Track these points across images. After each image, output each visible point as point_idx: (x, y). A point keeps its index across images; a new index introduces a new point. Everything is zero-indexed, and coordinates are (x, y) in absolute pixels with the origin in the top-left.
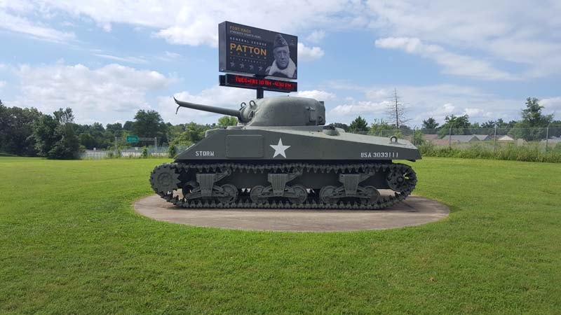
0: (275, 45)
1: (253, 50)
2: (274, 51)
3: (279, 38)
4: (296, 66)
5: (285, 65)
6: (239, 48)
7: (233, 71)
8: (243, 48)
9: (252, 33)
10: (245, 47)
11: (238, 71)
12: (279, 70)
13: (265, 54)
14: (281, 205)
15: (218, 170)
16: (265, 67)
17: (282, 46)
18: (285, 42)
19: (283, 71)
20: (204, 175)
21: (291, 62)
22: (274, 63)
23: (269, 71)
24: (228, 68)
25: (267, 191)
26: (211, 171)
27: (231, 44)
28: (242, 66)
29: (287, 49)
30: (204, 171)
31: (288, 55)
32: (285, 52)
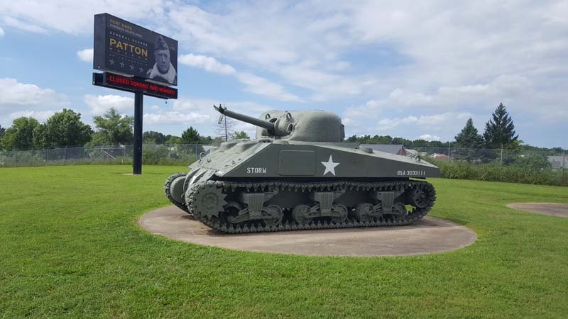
0: (156, 47)
1: (134, 49)
2: (155, 53)
3: (160, 40)
4: (177, 72)
5: (166, 70)
6: (119, 45)
7: (112, 69)
8: (123, 46)
9: (133, 30)
10: (126, 44)
11: (119, 71)
12: (160, 74)
13: (146, 55)
14: (326, 225)
15: (266, 189)
16: (146, 69)
17: (163, 49)
18: (165, 45)
19: (164, 76)
20: (252, 194)
21: (172, 67)
22: (155, 66)
23: (150, 74)
24: (106, 66)
25: (315, 211)
26: (259, 191)
27: (111, 40)
28: (122, 65)
29: (167, 52)
30: (252, 190)
31: (169, 59)
32: (166, 56)
